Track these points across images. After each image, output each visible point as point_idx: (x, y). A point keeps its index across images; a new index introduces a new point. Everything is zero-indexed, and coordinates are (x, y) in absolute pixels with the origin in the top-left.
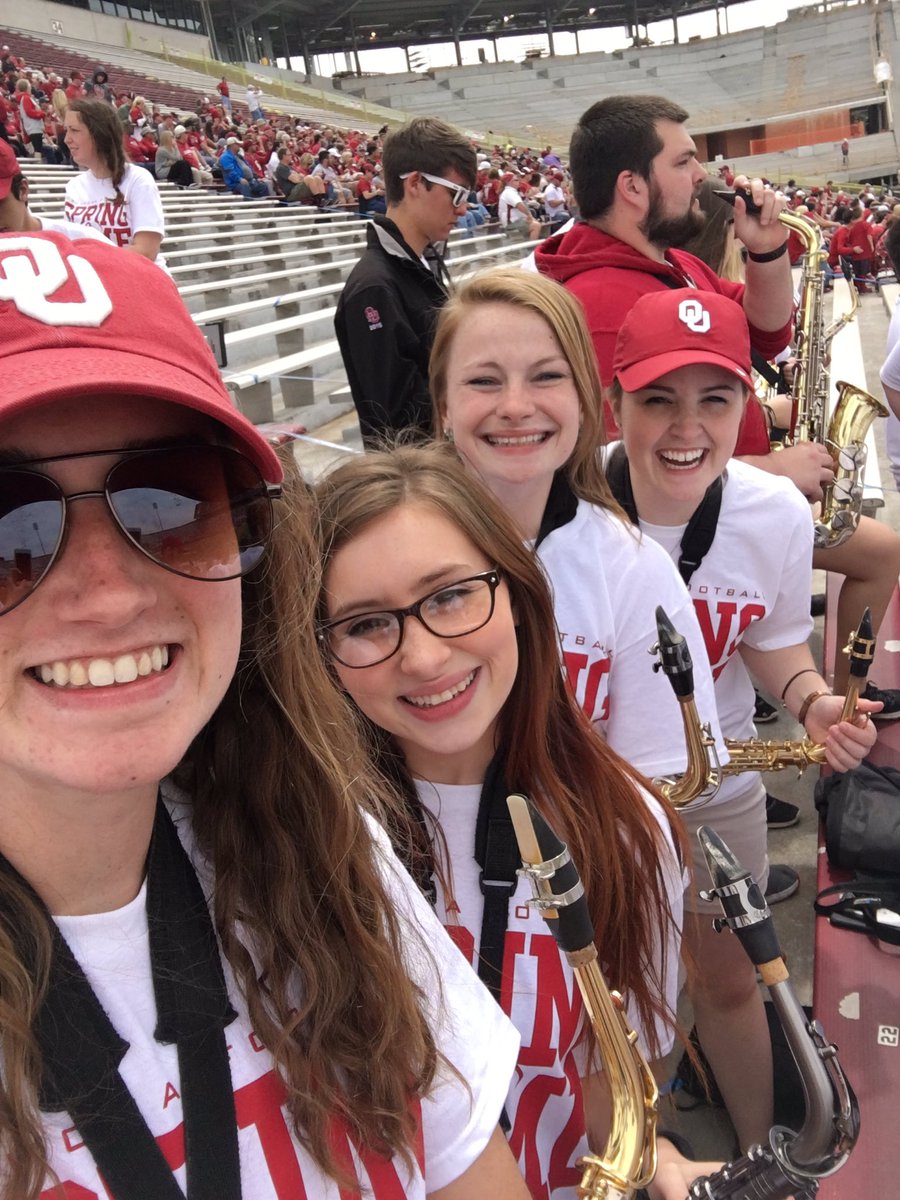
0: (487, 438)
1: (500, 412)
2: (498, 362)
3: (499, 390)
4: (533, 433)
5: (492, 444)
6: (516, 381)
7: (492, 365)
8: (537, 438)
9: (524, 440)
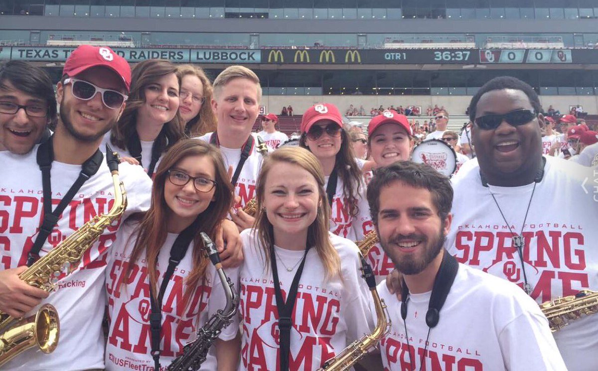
0: (280, 215)
1: (285, 206)
2: (285, 186)
3: (285, 196)
4: (298, 214)
5: (282, 217)
6: (292, 194)
7: (282, 186)
8: (299, 216)
9: (294, 217)
